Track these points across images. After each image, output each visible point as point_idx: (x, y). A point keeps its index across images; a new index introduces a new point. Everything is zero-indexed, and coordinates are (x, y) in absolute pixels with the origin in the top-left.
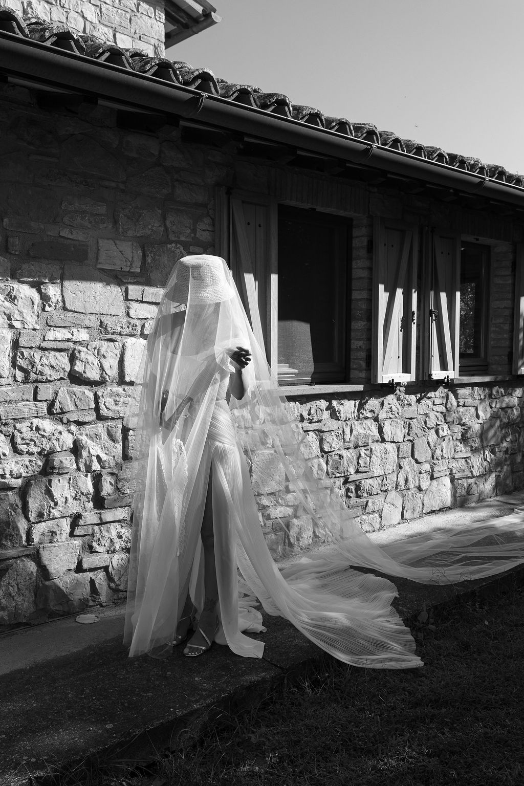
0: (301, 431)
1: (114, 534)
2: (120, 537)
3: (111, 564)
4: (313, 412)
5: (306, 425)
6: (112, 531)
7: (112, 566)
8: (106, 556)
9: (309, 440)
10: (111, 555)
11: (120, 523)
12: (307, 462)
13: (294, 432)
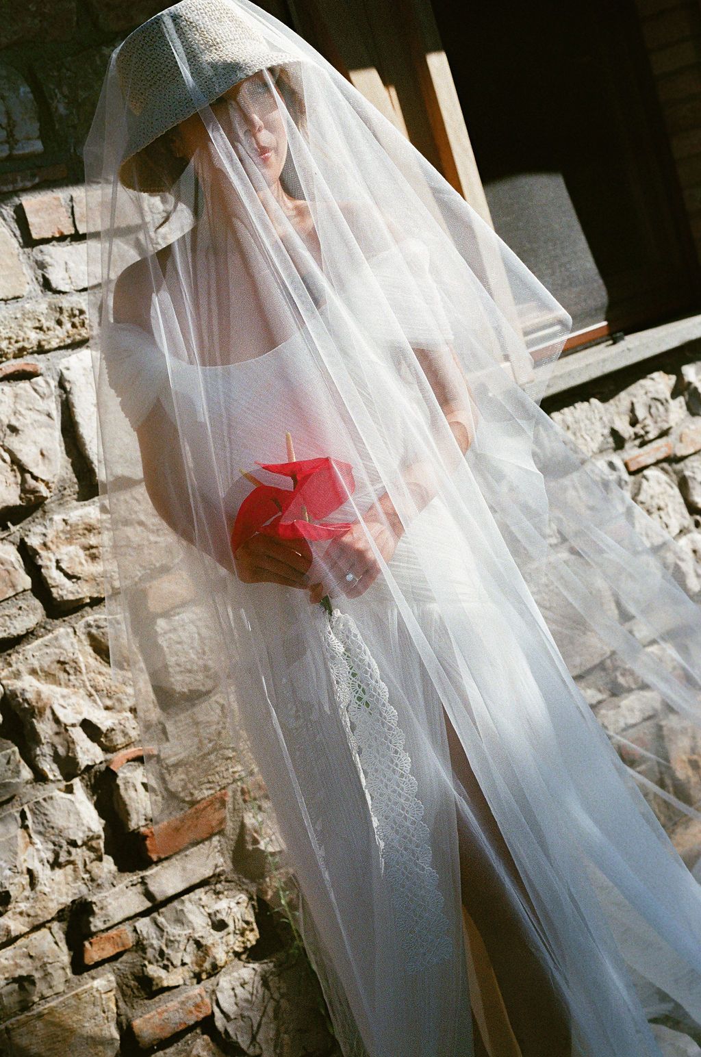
0: (626, 476)
1: (199, 923)
2: (220, 926)
3: (216, 1010)
4: (641, 413)
5: (632, 452)
6: (191, 917)
7: (222, 1011)
8: (196, 990)
9: (651, 492)
10: (208, 984)
11: (207, 888)
12: (662, 553)
13: (606, 485)
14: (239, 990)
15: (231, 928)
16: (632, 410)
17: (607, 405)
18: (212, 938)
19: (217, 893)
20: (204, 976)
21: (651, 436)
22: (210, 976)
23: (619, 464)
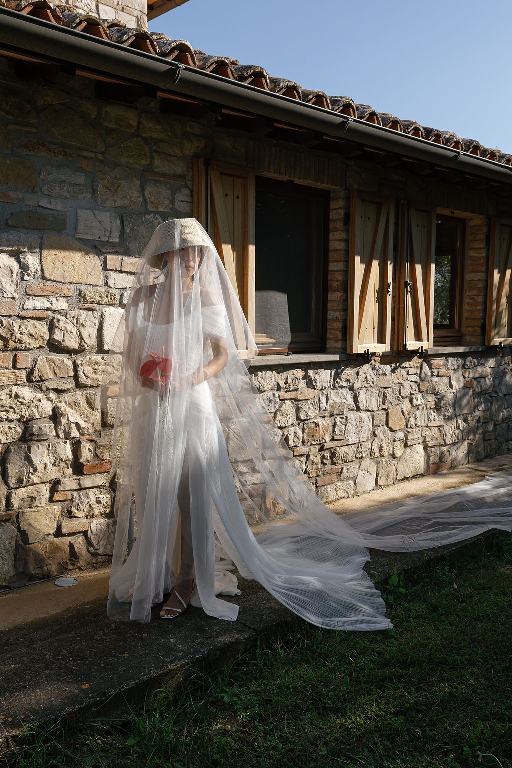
0: (278, 401)
1: (93, 499)
2: (99, 503)
3: (90, 529)
4: (290, 381)
5: (283, 393)
6: (91, 496)
7: (91, 531)
8: (86, 521)
9: (285, 408)
10: (90, 520)
11: (99, 489)
12: (283, 430)
13: (270, 401)
14: (99, 526)
15: (103, 505)
16: (287, 379)
17: (279, 375)
18: (95, 506)
19: (101, 492)
20: (89, 517)
21: (291, 390)
22: (91, 518)
23: (277, 395)
